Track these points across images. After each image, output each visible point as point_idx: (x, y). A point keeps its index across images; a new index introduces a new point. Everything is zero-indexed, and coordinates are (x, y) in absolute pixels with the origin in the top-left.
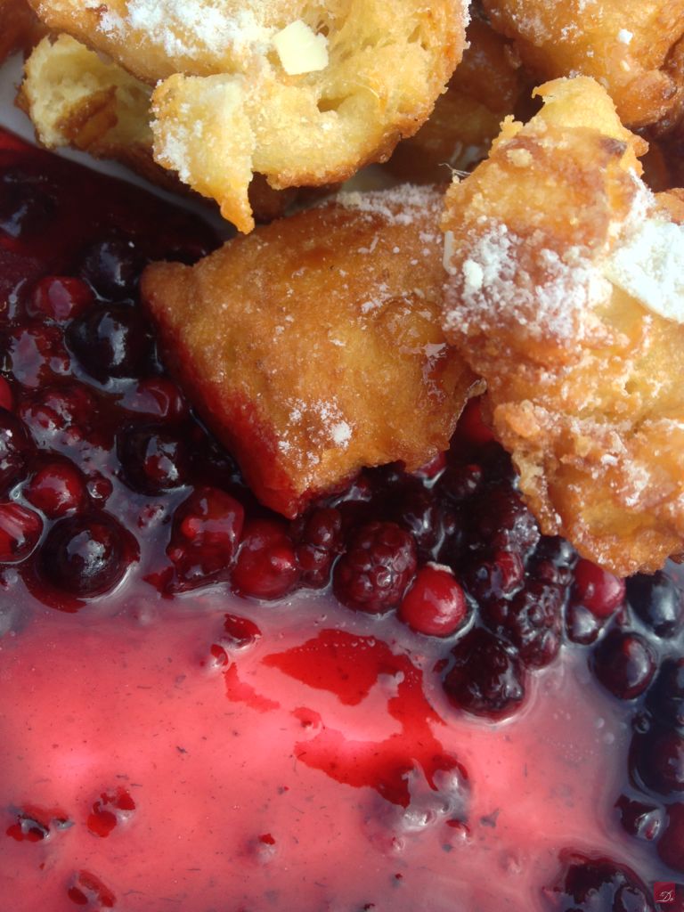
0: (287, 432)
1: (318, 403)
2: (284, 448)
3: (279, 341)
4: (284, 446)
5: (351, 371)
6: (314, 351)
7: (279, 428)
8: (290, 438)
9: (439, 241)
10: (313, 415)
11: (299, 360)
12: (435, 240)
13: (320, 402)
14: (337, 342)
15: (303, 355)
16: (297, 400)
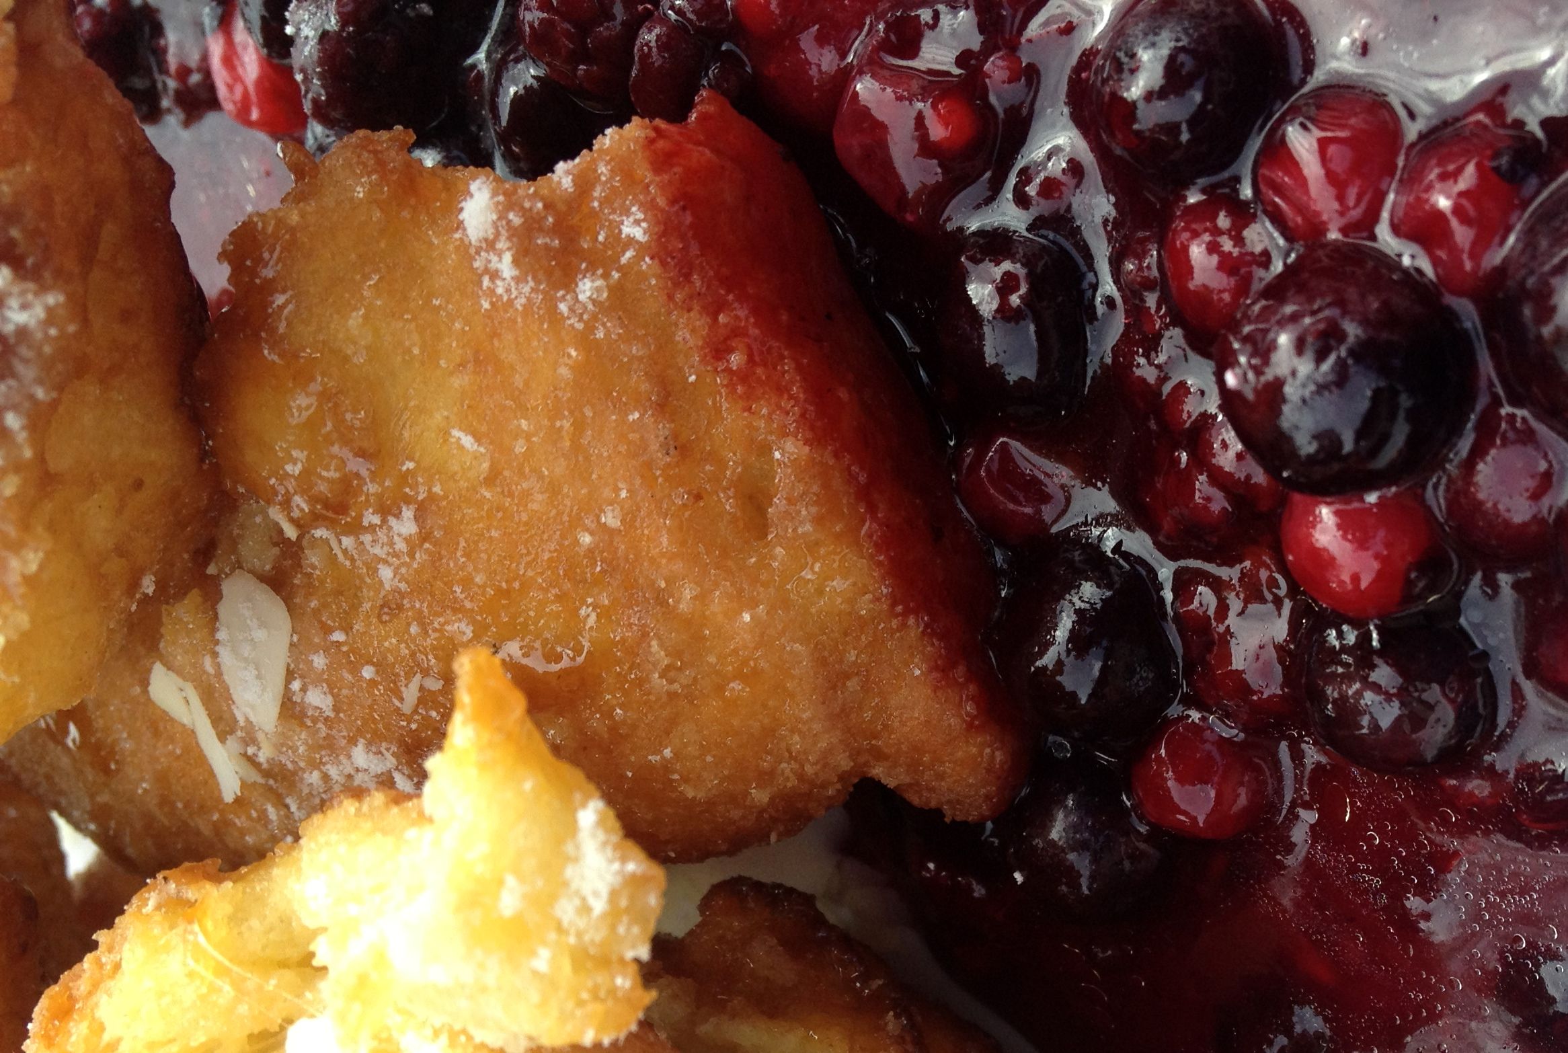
0: (624, 260)
1: (523, 300)
2: (637, 223)
3: (617, 490)
4: (635, 229)
5: (443, 363)
6: (528, 437)
7: (643, 276)
8: (619, 243)
9: (296, 685)
10: (541, 275)
11: (567, 424)
12: (304, 690)
13: (520, 303)
14: (467, 441)
15: (555, 434)
16: (580, 326)
